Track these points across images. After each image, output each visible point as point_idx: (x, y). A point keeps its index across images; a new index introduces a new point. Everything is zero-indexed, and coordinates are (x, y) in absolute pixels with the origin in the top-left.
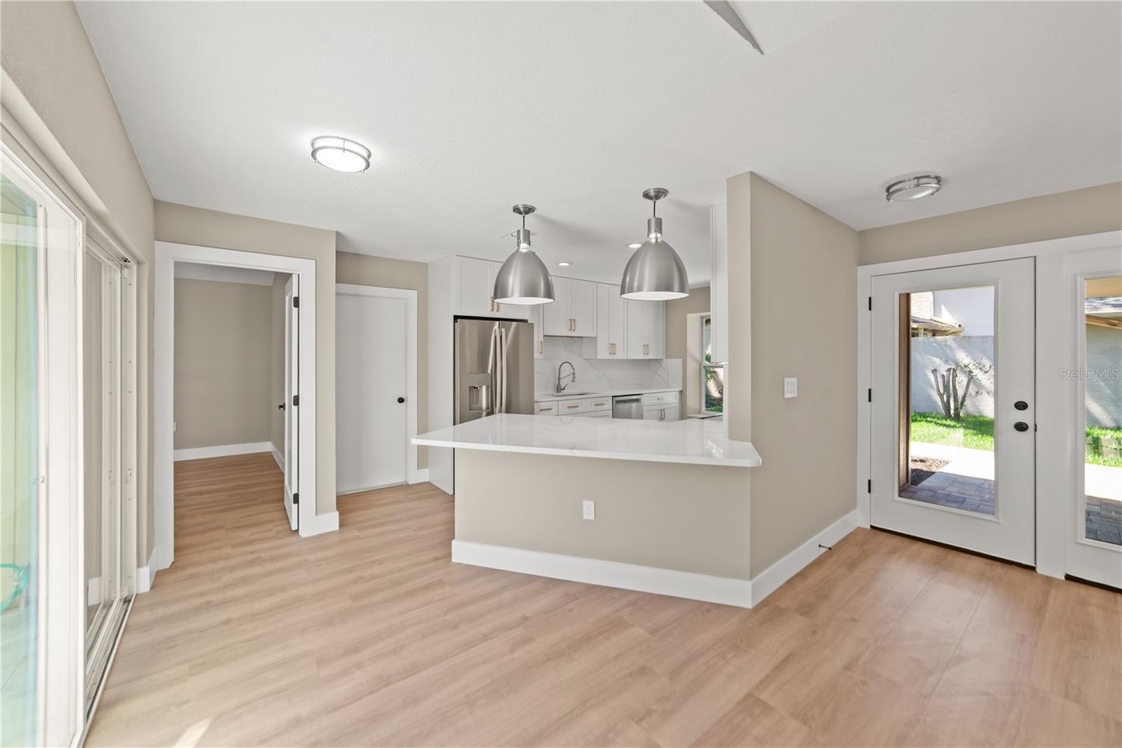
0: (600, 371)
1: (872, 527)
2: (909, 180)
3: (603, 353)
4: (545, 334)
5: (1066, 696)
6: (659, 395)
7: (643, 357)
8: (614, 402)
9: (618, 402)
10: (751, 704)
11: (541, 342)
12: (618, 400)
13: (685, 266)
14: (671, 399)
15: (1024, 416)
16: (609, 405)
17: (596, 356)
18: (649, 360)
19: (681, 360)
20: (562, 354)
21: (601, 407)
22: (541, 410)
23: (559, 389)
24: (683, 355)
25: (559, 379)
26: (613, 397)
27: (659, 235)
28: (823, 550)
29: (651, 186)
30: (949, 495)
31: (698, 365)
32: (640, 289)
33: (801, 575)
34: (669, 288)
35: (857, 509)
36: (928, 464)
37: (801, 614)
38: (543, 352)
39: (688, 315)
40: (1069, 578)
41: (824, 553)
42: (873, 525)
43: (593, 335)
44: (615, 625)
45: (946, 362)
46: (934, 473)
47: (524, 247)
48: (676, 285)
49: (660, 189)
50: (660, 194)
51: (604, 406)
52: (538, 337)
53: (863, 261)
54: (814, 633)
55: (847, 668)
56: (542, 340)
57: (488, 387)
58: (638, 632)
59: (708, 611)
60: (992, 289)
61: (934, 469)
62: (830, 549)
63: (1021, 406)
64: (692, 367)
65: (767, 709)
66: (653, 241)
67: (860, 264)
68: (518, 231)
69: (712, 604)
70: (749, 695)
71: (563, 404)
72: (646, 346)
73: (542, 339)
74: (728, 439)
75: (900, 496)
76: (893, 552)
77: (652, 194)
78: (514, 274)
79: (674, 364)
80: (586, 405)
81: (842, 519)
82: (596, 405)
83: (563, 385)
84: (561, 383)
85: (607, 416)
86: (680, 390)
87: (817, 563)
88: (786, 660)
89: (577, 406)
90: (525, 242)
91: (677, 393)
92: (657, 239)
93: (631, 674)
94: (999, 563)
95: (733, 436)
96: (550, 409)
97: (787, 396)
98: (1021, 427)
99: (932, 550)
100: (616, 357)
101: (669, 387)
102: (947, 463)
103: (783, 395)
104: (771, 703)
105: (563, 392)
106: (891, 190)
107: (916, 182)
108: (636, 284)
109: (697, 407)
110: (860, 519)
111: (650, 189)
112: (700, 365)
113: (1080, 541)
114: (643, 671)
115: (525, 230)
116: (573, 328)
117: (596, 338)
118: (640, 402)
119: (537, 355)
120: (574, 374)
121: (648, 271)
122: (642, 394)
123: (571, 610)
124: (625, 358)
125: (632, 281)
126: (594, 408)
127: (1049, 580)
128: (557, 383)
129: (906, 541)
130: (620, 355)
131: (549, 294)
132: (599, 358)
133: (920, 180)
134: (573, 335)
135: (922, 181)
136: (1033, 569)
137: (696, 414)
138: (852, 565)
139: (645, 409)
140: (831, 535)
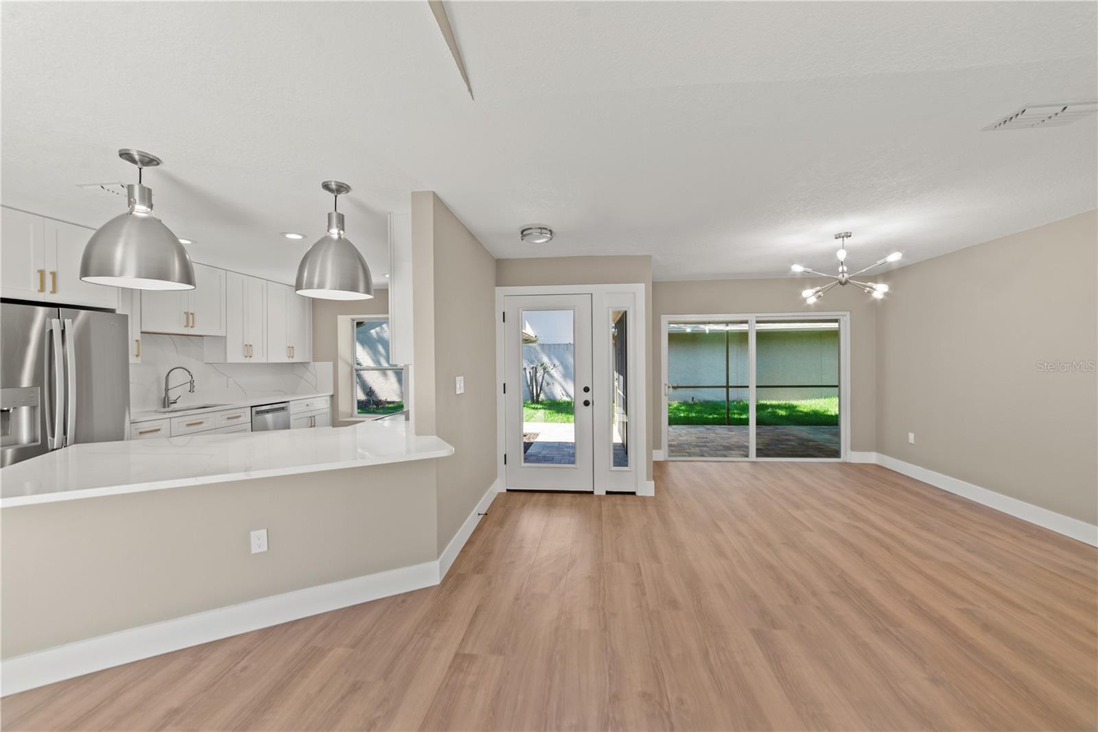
0: (229, 377)
1: (508, 490)
2: (536, 228)
3: (235, 355)
4: (144, 330)
5: (619, 561)
6: (308, 401)
7: (287, 360)
8: (254, 413)
9: (258, 413)
10: (461, 660)
11: (137, 341)
12: (258, 411)
13: (369, 266)
14: (321, 404)
15: (588, 396)
16: (246, 417)
17: (226, 360)
18: (293, 363)
19: (331, 363)
20: (170, 356)
21: (235, 420)
22: (141, 433)
23: (166, 403)
24: (334, 358)
25: (167, 390)
26: (252, 407)
27: (342, 232)
28: (481, 516)
29: (334, 178)
30: (545, 457)
31: (349, 369)
32: (321, 286)
33: (470, 542)
34: (354, 288)
35: (498, 479)
36: (527, 437)
37: (478, 573)
38: (141, 354)
39: (339, 316)
40: (608, 493)
41: (483, 518)
42: (508, 488)
43: (223, 334)
44: (312, 656)
45: (532, 362)
46: (532, 443)
47: (141, 210)
48: (362, 286)
49: (343, 183)
50: (342, 189)
51: (240, 419)
52: (134, 334)
53: (499, 283)
54: (490, 583)
55: (517, 599)
56: (139, 338)
57: (33, 409)
58: (339, 652)
59: (404, 601)
60: (572, 311)
61: (532, 441)
62: (486, 514)
63: (586, 390)
64: (343, 370)
65: (471, 658)
66: (335, 236)
67: (497, 286)
68: (130, 188)
69: (405, 594)
70: (457, 655)
71: (179, 422)
72: (291, 348)
73: (138, 336)
74: (415, 436)
75: (525, 462)
76: (523, 505)
77: (333, 186)
78: (126, 244)
79: (325, 367)
80: (211, 420)
81: (489, 491)
82: (228, 418)
83: (172, 397)
84: (170, 395)
85: (245, 430)
86: (331, 394)
87: (478, 529)
88: (476, 615)
89: (201, 423)
90: (143, 201)
91: (328, 398)
92: (339, 234)
93: (343, 698)
94: (577, 495)
95: (419, 433)
96: (159, 430)
97: (458, 392)
98: (586, 403)
99: (544, 496)
100: (253, 360)
101: (318, 392)
102: (538, 435)
103: (455, 392)
104: (475, 652)
105: (173, 407)
106: (525, 233)
107: (539, 230)
108: (316, 280)
109: (349, 411)
110: (499, 487)
111: (331, 181)
112: (352, 368)
113: (612, 469)
114: (355, 688)
115: (143, 189)
116: (191, 324)
117: (225, 337)
118: (287, 410)
119: (132, 359)
120: (192, 382)
121: (329, 266)
122: (288, 402)
123: (245, 668)
124: (265, 361)
125: (311, 276)
126: (225, 422)
127: (599, 496)
128: (164, 395)
129: (530, 494)
130: (257, 358)
131: (187, 277)
132: (229, 361)
133: (542, 229)
134: (190, 333)
135: (543, 231)
136: (592, 493)
137: (347, 417)
138: (501, 523)
139: (292, 418)
140: (483, 505)
